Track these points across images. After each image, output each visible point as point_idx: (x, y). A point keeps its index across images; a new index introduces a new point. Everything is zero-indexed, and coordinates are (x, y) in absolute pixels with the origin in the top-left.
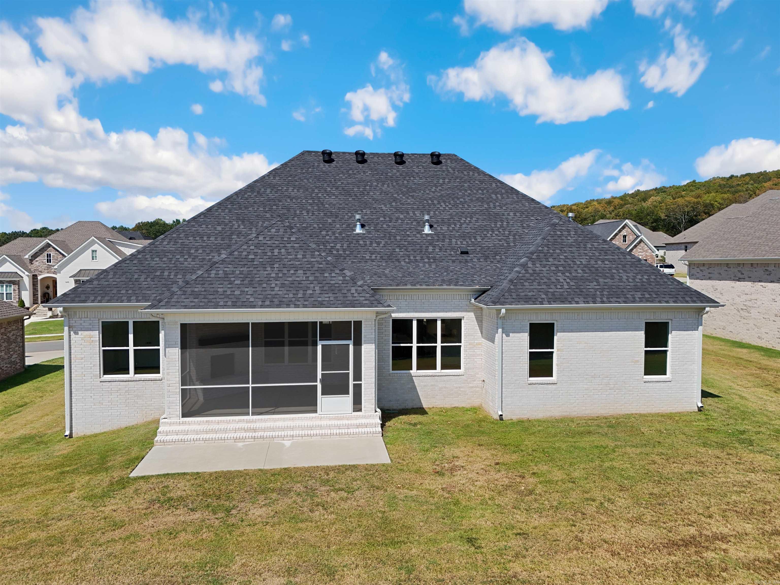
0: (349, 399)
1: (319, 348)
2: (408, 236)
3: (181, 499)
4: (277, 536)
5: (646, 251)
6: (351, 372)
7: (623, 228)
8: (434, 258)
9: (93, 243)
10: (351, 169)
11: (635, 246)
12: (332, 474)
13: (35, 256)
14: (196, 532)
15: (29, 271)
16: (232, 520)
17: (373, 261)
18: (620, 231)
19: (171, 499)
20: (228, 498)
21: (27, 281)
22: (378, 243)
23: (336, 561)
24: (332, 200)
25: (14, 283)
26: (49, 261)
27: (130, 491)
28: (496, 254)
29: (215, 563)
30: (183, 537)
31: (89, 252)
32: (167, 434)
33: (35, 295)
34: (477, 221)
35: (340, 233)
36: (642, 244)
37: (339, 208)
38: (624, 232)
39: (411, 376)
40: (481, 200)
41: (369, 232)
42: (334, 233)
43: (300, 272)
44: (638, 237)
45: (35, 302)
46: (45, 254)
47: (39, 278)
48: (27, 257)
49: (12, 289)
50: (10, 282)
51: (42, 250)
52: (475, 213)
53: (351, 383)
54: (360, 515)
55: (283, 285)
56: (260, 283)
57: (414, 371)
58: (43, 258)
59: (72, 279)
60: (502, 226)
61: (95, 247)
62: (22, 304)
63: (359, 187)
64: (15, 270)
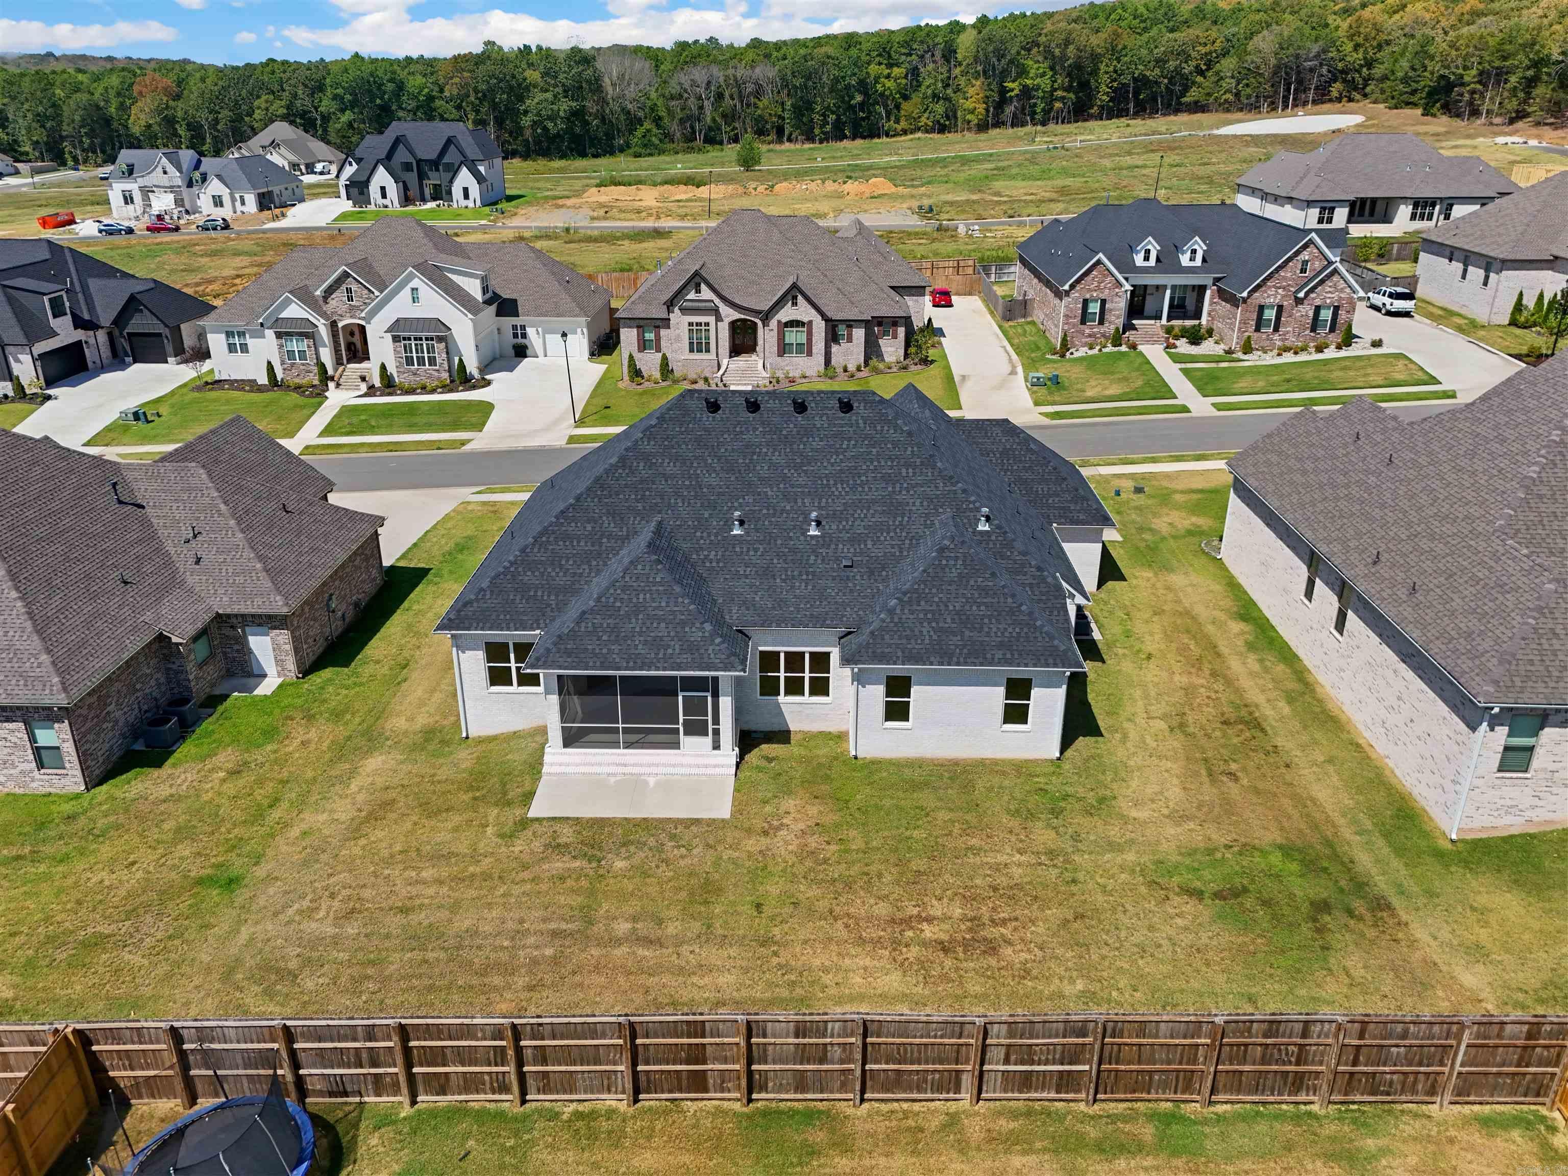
0: (708, 740)
1: (680, 698)
2: (791, 538)
3: (567, 845)
4: (631, 888)
5: (1342, 291)
6: (710, 718)
7: (1305, 246)
8: (814, 573)
9: (410, 277)
10: (739, 423)
11: (1322, 282)
12: (680, 828)
13: (329, 292)
14: (578, 879)
15: (323, 315)
16: (601, 872)
17: (746, 577)
18: (1297, 253)
19: (559, 845)
20: (600, 849)
21: (323, 331)
22: (756, 550)
23: (665, 914)
24: (713, 480)
25: (307, 335)
26: (350, 299)
27: (529, 833)
28: (883, 569)
29: (589, 906)
30: (570, 883)
31: (406, 292)
32: (552, 765)
33: (337, 350)
34: (873, 516)
35: (716, 535)
36: (1336, 278)
37: (719, 494)
38: (1305, 256)
39: (778, 705)
40: (887, 479)
41: (747, 533)
42: (709, 535)
43: (663, 625)
44: (1330, 263)
45: (339, 362)
46: (344, 287)
47: (340, 325)
48: (318, 293)
49: (304, 345)
50: (301, 334)
51: (339, 282)
52: (874, 502)
53: (710, 727)
54: (690, 875)
55: (646, 643)
56: (625, 638)
57: (782, 698)
58: (339, 296)
59: (389, 335)
60: (901, 522)
61: (415, 283)
62: (322, 367)
63: (745, 458)
64: (306, 316)
